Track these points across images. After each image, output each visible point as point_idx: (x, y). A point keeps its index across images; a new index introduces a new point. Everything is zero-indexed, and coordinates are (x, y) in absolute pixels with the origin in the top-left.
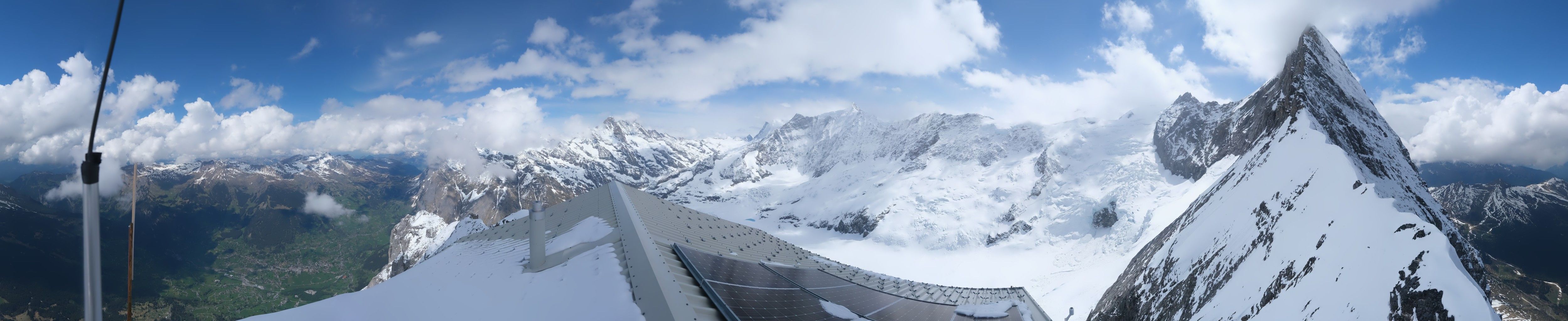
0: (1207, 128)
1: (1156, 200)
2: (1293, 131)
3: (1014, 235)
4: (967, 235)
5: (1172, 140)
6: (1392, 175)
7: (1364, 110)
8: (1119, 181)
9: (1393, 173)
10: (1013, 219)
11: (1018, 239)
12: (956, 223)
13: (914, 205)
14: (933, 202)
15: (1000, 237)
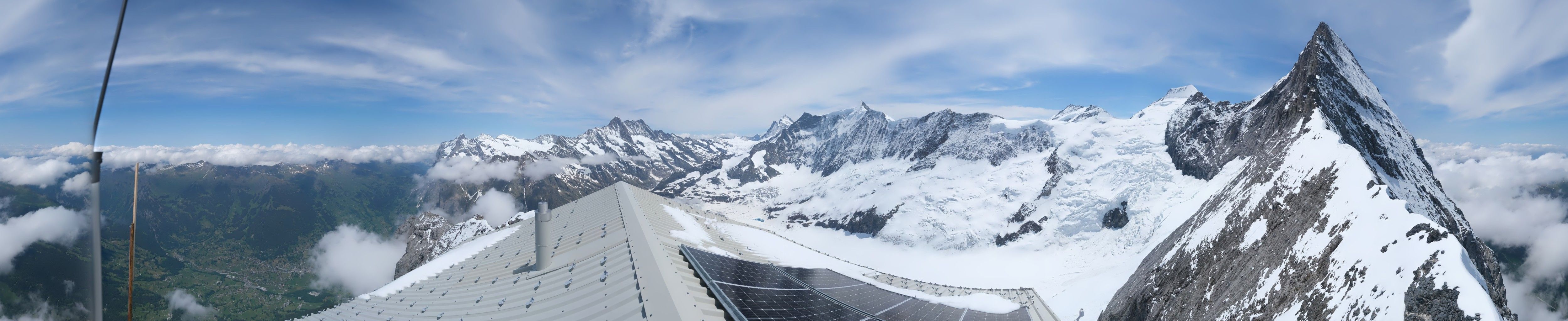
0: (1219, 128)
1: (1167, 201)
2: (1308, 130)
3: (1023, 235)
4: (975, 235)
5: (1182, 140)
6: (1406, 175)
7: (1377, 109)
8: (1130, 182)
9: (1407, 173)
10: (1023, 219)
11: (1030, 237)
12: (966, 223)
13: (923, 204)
14: (942, 202)
15: (1011, 237)
